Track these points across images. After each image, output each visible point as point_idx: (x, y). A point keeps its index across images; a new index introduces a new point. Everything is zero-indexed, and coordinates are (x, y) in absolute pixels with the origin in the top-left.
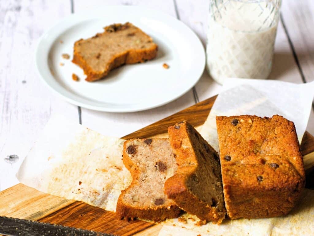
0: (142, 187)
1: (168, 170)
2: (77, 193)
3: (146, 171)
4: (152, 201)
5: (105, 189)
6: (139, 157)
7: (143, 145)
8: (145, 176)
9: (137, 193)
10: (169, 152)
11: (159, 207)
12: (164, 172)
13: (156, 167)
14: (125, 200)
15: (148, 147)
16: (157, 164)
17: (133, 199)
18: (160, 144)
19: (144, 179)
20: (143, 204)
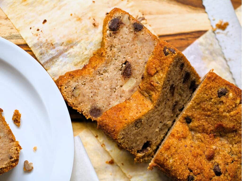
0: (92, 82)
1: (130, 79)
2: (33, 34)
3: (109, 64)
4: (89, 107)
5: (65, 44)
6: (116, 41)
7: (130, 28)
8: (104, 69)
9: (83, 86)
10: (147, 56)
11: (91, 118)
12: (125, 79)
13: (122, 66)
14: (66, 88)
15: (132, 35)
16: (125, 64)
17: (74, 91)
18: (146, 40)
19: (101, 72)
20: (79, 104)
